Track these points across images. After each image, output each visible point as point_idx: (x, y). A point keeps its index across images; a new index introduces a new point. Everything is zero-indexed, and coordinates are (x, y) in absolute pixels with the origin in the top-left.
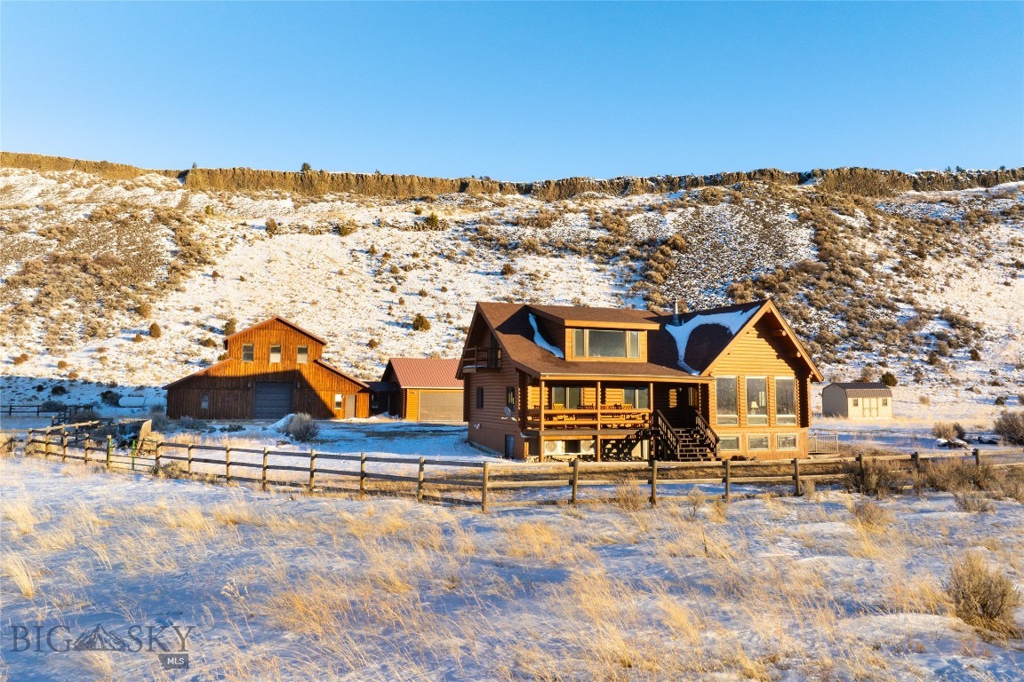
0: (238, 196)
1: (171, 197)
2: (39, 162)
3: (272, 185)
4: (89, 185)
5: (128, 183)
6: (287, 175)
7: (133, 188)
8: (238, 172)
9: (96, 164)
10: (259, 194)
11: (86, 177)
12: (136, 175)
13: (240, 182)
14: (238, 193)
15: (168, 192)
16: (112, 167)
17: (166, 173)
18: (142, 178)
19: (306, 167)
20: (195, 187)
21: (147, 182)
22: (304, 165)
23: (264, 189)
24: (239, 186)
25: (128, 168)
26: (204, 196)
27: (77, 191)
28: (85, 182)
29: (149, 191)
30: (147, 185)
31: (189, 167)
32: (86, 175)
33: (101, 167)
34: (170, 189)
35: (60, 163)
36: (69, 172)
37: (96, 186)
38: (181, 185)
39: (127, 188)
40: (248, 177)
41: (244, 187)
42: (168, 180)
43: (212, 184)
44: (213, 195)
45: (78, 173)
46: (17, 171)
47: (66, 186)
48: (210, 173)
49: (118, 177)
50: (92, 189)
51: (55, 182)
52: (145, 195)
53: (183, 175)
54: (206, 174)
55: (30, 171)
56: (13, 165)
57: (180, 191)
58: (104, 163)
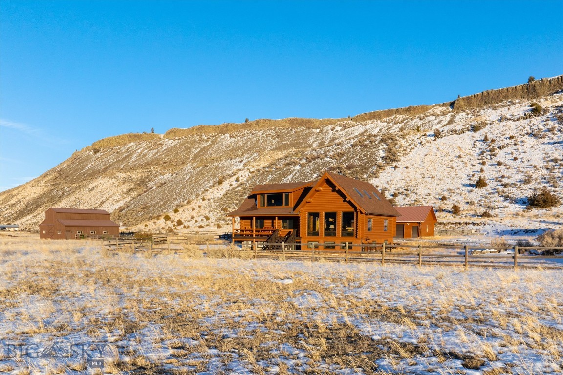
0: (484, 110)
1: (444, 119)
2: (380, 114)
3: (507, 97)
4: (402, 121)
5: (422, 115)
6: (517, 88)
7: (424, 118)
8: (485, 94)
9: (406, 109)
10: (497, 105)
11: (400, 117)
12: (427, 110)
13: (487, 100)
14: (485, 107)
15: (443, 117)
16: (414, 109)
17: (443, 105)
18: (430, 111)
19: (531, 79)
20: (459, 110)
21: (432, 113)
22: (530, 78)
23: (501, 101)
24: (486, 103)
25: (422, 107)
26: (464, 114)
27: (396, 126)
28: (400, 121)
29: (433, 118)
30: (432, 115)
31: (456, 98)
32: (401, 116)
33: (408, 110)
34: (444, 114)
35: (389, 113)
36: (393, 117)
37: (405, 121)
38: (451, 110)
39: (421, 119)
40: (491, 95)
41: (489, 103)
42: (444, 109)
43: (469, 105)
44: (469, 112)
45: (398, 116)
46: (370, 122)
47: (391, 124)
48: (468, 99)
49: (417, 114)
50: (403, 123)
51: (386, 123)
52: (430, 121)
53: (452, 105)
54: (466, 100)
55: (376, 121)
56: (369, 119)
57: (450, 114)
58: (410, 107)
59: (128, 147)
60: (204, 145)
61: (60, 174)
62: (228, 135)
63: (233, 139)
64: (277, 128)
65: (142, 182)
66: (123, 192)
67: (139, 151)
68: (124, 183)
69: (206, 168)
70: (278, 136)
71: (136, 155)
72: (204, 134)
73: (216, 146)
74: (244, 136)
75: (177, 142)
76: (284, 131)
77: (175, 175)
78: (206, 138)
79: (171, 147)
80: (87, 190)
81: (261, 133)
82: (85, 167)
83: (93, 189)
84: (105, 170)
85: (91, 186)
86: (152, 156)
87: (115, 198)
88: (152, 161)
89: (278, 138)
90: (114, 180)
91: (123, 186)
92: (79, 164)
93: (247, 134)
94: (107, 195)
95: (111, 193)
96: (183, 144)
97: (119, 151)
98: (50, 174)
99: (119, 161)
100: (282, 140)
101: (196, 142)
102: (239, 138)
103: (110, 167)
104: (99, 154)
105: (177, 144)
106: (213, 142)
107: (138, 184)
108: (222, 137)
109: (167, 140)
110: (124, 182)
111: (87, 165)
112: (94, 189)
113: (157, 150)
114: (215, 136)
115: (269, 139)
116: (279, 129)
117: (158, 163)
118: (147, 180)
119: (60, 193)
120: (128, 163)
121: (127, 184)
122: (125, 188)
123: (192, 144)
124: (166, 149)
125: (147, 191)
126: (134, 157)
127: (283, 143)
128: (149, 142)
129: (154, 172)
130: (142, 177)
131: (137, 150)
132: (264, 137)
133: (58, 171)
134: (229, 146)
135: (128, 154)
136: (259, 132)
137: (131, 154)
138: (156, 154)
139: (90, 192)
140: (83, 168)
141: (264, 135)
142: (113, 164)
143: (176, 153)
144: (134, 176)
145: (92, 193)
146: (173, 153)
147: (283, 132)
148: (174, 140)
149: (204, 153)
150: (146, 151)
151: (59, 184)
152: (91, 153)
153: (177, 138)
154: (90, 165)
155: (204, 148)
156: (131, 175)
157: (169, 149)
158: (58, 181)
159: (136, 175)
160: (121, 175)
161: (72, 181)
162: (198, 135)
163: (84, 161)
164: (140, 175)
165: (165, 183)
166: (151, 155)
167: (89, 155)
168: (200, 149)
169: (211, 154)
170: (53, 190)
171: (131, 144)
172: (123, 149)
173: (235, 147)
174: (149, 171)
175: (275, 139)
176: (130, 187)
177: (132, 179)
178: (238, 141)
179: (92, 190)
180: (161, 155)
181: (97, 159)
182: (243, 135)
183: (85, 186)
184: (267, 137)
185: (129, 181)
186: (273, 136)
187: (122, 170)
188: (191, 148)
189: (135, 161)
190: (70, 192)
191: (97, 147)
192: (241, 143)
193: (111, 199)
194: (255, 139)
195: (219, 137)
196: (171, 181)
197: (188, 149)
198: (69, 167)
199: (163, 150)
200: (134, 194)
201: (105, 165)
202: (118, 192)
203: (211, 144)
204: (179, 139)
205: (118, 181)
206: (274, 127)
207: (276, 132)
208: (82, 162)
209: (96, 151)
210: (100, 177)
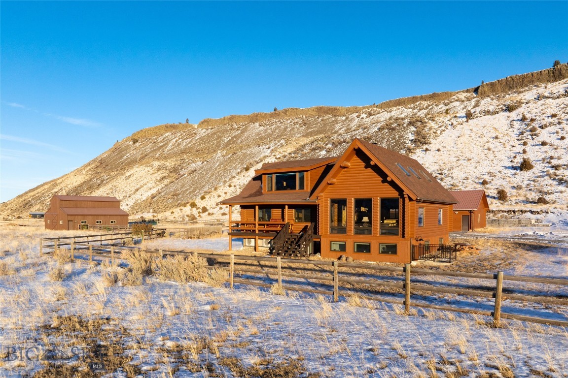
0: (509, 95)
1: (469, 104)
2: (404, 101)
3: (532, 82)
4: (427, 107)
5: (446, 101)
6: (543, 73)
7: (449, 104)
8: (509, 79)
9: (430, 95)
10: (522, 90)
11: (425, 104)
12: (451, 96)
13: (511, 85)
14: (510, 93)
15: (467, 102)
16: (438, 95)
17: (467, 91)
18: (454, 97)
19: (556, 63)
20: (484, 95)
21: (456, 99)
22: (555, 62)
23: (527, 86)
24: (510, 88)
25: (447, 93)
26: (489, 99)
27: (421, 112)
28: (425, 107)
29: (457, 103)
30: (456, 101)
31: (480, 84)
32: (426, 102)
33: (433, 97)
34: (469, 99)
35: (414, 100)
36: (418, 103)
37: (430, 107)
38: (475, 96)
39: (446, 105)
40: (516, 81)
41: (513, 88)
42: (468, 94)
43: (494, 91)
44: (494, 97)
45: (422, 102)
46: (395, 108)
47: (416, 111)
48: (492, 85)
49: (442, 100)
50: (428, 110)
51: (411, 110)
52: (455, 107)
53: (476, 90)
54: (490, 85)
55: (400, 107)
56: (394, 106)
57: (474, 100)
58: (434, 94)
59: (164, 137)
60: (235, 134)
61: (101, 163)
62: (257, 124)
63: (262, 127)
64: (304, 117)
65: (175, 170)
66: (157, 179)
67: (174, 140)
68: (158, 171)
69: (235, 155)
70: (305, 123)
71: (171, 144)
72: (235, 124)
73: (246, 134)
74: (273, 125)
75: (209, 131)
76: (310, 119)
77: (206, 162)
78: (236, 127)
79: (205, 136)
80: (124, 178)
81: (289, 122)
82: (123, 156)
83: (129, 177)
84: (142, 158)
85: (128, 174)
86: (186, 145)
87: (149, 185)
88: (186, 149)
89: (305, 126)
90: (149, 168)
91: (157, 174)
92: (119, 154)
93: (276, 122)
94: (142, 183)
95: (145, 181)
96: (215, 133)
97: (156, 140)
98: (92, 163)
99: (155, 150)
100: (309, 128)
101: (227, 131)
102: (268, 126)
103: (146, 156)
104: (137, 144)
105: (209, 133)
106: (243, 131)
107: (171, 172)
108: (252, 126)
109: (200, 129)
110: (159, 169)
111: (126, 154)
112: (129, 178)
113: (190, 139)
114: (246, 125)
115: (297, 127)
116: (306, 117)
117: (190, 152)
118: (180, 168)
119: (99, 181)
120: (164, 151)
121: (161, 172)
122: (159, 175)
123: (223, 133)
124: (199, 138)
125: (178, 178)
126: (170, 146)
127: (310, 130)
128: (184, 132)
129: (187, 160)
130: (175, 165)
131: (172, 140)
132: (292, 125)
133: (99, 161)
134: (258, 134)
135: (164, 143)
136: (287, 120)
137: (167, 144)
138: (189, 143)
139: (126, 179)
140: (121, 157)
141: (292, 123)
142: (150, 153)
143: (208, 142)
144: (168, 164)
145: (128, 180)
146: (205, 142)
147: (310, 120)
148: (207, 130)
149: (234, 141)
150: (181, 140)
151: (99, 173)
152: (131, 143)
153: (210, 127)
154: (128, 155)
155: (235, 137)
156: (165, 163)
157: (202, 138)
158: (98, 170)
159: (170, 163)
160: (156, 164)
161: (111, 170)
162: (229, 125)
163: (123, 151)
164: (173, 164)
165: (195, 170)
166: (184, 144)
167: (128, 145)
168: (230, 138)
169: (241, 142)
170: (93, 178)
171: (167, 134)
172: (159, 139)
173: (264, 135)
174: (183, 159)
175: (302, 127)
176: (164, 175)
177: (166, 167)
178: (267, 129)
179: (128, 178)
180: (194, 144)
181: (135, 148)
182: (271, 124)
183: (122, 175)
184: (295, 125)
185: (163, 169)
186: (300, 124)
187: (157, 158)
188: (222, 137)
189: (170, 150)
190: (108, 180)
191: (136, 138)
192: (270, 131)
193: (145, 186)
194: (283, 127)
195: (249, 126)
196: (201, 168)
197: (219, 137)
198: (109, 157)
199: (196, 139)
200: (166, 182)
201: (142, 154)
202: (152, 180)
203: (241, 133)
204: (211, 129)
205: (153, 169)
206: (301, 116)
207: (303, 120)
208: (121, 152)
209: (135, 141)
210: (137, 166)
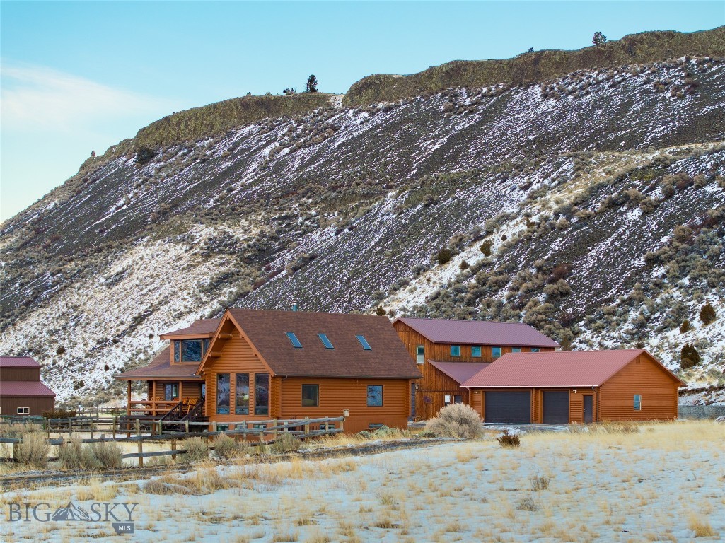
59: (235, 140)
60: (459, 127)
61: (38, 232)
62: (537, 90)
63: (552, 102)
64: (694, 61)
65: (260, 254)
66: (200, 285)
67: (267, 151)
68: (207, 257)
69: (433, 209)
70: (694, 86)
71: (254, 165)
72: (463, 91)
73: (498, 126)
74: (588, 93)
75: (377, 119)
76: (715, 69)
77: (346, 230)
78: (468, 102)
79: (361, 136)
80: (102, 280)
81: (640, 80)
82: (107, 208)
83: (120, 277)
84: (164, 214)
85: (116, 268)
86: (301, 168)
87: (177, 304)
88: (299, 183)
89: (692, 93)
90: (180, 249)
91: (203, 268)
92: (93, 199)
93: (598, 83)
94: (155, 298)
95: (166, 290)
96: (395, 126)
97: (208, 153)
98: (11, 232)
99: (205, 186)
100: (706, 101)
101: (436, 115)
102: (571, 97)
103: (176, 206)
104: (152, 166)
105: (378, 126)
106: (490, 116)
107: (248, 261)
108: (518, 97)
109: (351, 112)
110: (209, 253)
111: (116, 200)
112: (120, 280)
113: (317, 148)
114: (498, 93)
115: (664, 99)
116: (699, 63)
117: (311, 192)
118: (276, 246)
119: (29, 292)
120: (231, 190)
121: (217, 259)
122: (207, 272)
123: (424, 125)
124: (343, 144)
125: (262, 283)
126: (250, 174)
127: (709, 109)
128: (300, 122)
129: (300, 220)
130: (262, 235)
131: (260, 149)
132: (648, 91)
133: (34, 223)
134: (535, 125)
135: (233, 162)
136: (636, 74)
137: (243, 164)
138: (313, 160)
139: (109, 286)
140: (102, 210)
141: (650, 86)
142: (188, 195)
143: (373, 156)
144: (239, 234)
145: (115, 288)
146: (362, 155)
147: (713, 73)
148: (373, 114)
149: (457, 152)
150: (286, 151)
151: (29, 263)
152: (131, 162)
153: (381, 105)
154: (121, 202)
155: (462, 134)
156: (230, 231)
157: (353, 144)
158: (26, 255)
159: (244, 231)
160: (203, 232)
161: (68, 254)
162: (444, 95)
163: (108, 190)
164: (255, 231)
165: (313, 258)
166: (297, 163)
167: (125, 169)
168: (444, 140)
169: (478, 153)
170: (13, 281)
171: (245, 131)
172: (221, 149)
173: (552, 127)
174: (287, 217)
175: (682, 97)
176: (224, 269)
177: (233, 244)
178: (565, 110)
179: (115, 282)
180: (329, 162)
181: (145, 180)
182: (582, 88)
183: (100, 269)
184: (658, 92)
185: (222, 252)
186: (677, 88)
187: (209, 214)
188: (418, 137)
189: (251, 185)
190: (57, 288)
191: (149, 143)
192: (573, 116)
193: (164, 308)
194: (618, 99)
195: (509, 98)
196: (331, 249)
197: (410, 139)
198: (62, 210)
199: (336, 145)
200: (227, 292)
201: (163, 199)
202: (187, 287)
203: (482, 122)
204: (386, 110)
205: (193, 251)
206: (683, 59)
207: (688, 75)
208: (100, 193)
209: (145, 156)
210: (145, 239)
